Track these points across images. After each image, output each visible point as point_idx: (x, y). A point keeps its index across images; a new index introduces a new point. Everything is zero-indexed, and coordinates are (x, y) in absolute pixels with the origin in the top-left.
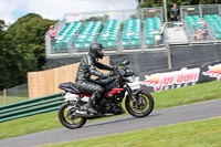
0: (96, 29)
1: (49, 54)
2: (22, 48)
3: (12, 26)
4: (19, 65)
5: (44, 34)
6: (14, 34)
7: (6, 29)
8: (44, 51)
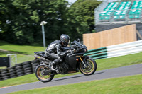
0: (127, 7)
1: (97, 22)
2: (79, 19)
3: (73, 4)
4: (78, 29)
5: (94, 10)
6: (75, 10)
7: (69, 6)
8: (93, 20)
